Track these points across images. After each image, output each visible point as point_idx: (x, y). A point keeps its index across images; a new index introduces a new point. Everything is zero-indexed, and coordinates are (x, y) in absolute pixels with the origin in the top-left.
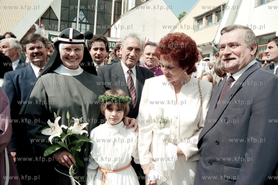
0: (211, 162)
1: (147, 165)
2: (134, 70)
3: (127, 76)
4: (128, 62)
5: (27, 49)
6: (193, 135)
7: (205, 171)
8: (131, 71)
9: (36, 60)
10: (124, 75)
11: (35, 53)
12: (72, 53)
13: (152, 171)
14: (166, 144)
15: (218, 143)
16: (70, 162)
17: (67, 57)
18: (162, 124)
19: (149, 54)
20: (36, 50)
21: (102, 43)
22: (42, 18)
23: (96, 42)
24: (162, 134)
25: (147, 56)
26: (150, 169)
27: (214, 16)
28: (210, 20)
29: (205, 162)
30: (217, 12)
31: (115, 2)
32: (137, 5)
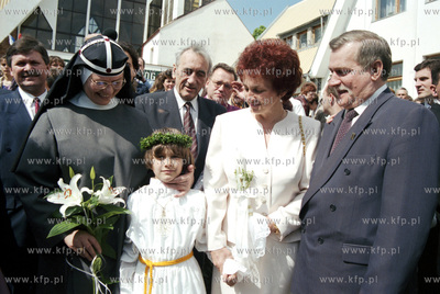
0: (321, 240)
1: (221, 250)
2: (194, 103)
3: (183, 112)
4: (185, 93)
5: (13, 63)
6: (292, 201)
7: (312, 253)
8: (191, 105)
9: (27, 83)
10: (178, 110)
11: (27, 72)
13: (228, 260)
14: (250, 214)
15: (333, 208)
16: (92, 251)
18: (245, 182)
20: (27, 67)
22: (23, 26)
24: (244, 197)
26: (225, 257)
27: (309, 33)
28: (304, 40)
29: (311, 240)
31: (151, 5)
32: (187, 11)
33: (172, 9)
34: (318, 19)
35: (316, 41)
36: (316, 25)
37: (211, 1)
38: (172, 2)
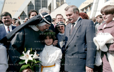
5: (3, 18)
9: (6, 23)
11: (6, 21)
19: (59, 19)
20: (7, 19)
21: (35, 12)
22: (20, 16)
23: (32, 12)
25: (58, 20)
30: (89, 7)
31: (49, 7)
32: (57, 7)
33: (53, 7)
34: (90, 4)
35: (90, 10)
36: (90, 6)
37: (63, 4)
38: (53, 5)
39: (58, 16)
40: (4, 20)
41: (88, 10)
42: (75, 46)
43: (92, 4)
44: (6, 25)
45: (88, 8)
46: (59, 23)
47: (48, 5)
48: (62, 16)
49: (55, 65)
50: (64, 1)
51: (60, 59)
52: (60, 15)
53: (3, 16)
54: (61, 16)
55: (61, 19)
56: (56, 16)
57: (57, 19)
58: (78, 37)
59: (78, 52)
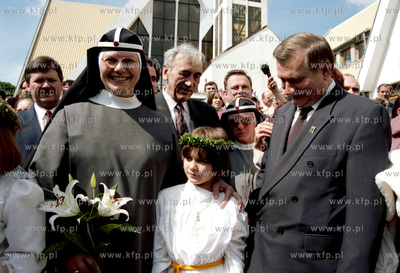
3: (174, 115)
5: (32, 80)
9: (43, 100)
11: (44, 89)
12: (118, 66)
17: (110, 75)
19: (237, 87)
20: (45, 85)
28: (348, 57)
30: (357, 44)
32: (235, 43)
35: (360, 57)
37: (256, 32)
38: (221, 36)
39: (233, 77)
40: (37, 85)
41: (350, 59)
42: (295, 199)
43: (368, 33)
44: (41, 104)
45: (353, 50)
46: (237, 104)
47: (202, 34)
48: (249, 78)
49: (223, 260)
50: (260, 21)
51: (243, 238)
52: (241, 73)
53: (34, 71)
54: (243, 77)
55: (244, 87)
56: (227, 79)
57: (229, 87)
58: (310, 164)
59: (301, 225)
